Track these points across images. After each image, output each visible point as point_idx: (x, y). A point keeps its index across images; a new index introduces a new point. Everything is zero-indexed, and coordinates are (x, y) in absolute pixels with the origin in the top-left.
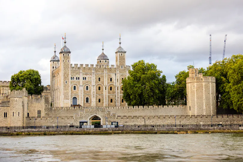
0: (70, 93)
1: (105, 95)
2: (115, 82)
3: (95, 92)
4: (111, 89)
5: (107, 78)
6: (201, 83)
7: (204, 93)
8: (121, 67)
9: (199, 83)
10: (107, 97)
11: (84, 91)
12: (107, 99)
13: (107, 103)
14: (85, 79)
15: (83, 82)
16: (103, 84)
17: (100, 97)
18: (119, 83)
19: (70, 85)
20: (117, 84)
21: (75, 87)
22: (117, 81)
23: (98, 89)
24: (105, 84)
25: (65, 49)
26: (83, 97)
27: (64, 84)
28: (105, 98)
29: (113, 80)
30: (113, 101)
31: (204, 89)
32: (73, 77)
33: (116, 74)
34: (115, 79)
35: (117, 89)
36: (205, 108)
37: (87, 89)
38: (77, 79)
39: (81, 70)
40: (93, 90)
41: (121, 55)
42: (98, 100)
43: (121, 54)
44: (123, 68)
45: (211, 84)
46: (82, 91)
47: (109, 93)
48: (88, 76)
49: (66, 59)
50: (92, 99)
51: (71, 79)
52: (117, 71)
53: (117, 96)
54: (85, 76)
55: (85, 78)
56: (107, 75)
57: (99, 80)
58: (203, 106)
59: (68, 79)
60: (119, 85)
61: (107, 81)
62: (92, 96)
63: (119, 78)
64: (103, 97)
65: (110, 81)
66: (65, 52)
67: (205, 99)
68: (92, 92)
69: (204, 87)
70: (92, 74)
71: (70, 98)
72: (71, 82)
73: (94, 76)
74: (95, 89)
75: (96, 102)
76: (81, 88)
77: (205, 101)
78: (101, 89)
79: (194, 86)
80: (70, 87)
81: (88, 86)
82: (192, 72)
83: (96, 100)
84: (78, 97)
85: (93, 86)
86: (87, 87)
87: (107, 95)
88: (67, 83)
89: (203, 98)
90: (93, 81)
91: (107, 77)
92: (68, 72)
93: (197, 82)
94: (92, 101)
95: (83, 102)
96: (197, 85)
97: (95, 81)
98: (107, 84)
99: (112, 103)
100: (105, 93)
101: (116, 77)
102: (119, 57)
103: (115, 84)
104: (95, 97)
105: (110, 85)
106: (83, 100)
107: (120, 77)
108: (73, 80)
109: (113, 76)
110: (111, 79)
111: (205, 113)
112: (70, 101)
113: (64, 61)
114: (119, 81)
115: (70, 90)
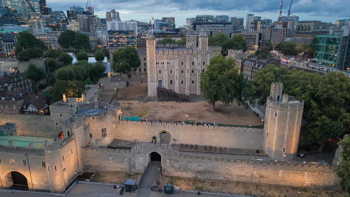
0: (156, 77)
1: (187, 78)
2: (196, 65)
3: (178, 75)
4: (193, 71)
5: (189, 63)
6: (286, 111)
7: (287, 124)
8: (203, 51)
9: (283, 111)
10: (189, 79)
11: (169, 75)
12: (189, 81)
13: (189, 85)
14: (169, 64)
15: (167, 67)
16: (186, 68)
17: (183, 79)
18: (200, 66)
19: (155, 70)
20: (198, 67)
21: (160, 71)
22: (198, 65)
23: (181, 72)
24: (187, 67)
25: (150, 35)
26: (167, 80)
27: (150, 69)
28: (187, 80)
29: (195, 63)
30: (194, 83)
31: (288, 119)
32: (159, 63)
33: (197, 58)
34: (196, 63)
35: (198, 72)
36: (286, 140)
37: (171, 72)
38: (162, 64)
39: (165, 56)
40: (176, 73)
41: (203, 40)
42: (181, 82)
43: (203, 38)
44: (205, 52)
45: (298, 112)
46: (166, 75)
47: (191, 75)
48: (172, 61)
49: (152, 46)
50: (176, 81)
51: (157, 64)
52: (199, 55)
53: (198, 78)
54: (169, 61)
55: (169, 62)
56: (189, 59)
57: (182, 64)
58: (284, 138)
59: (154, 65)
60: (200, 69)
61: (189, 65)
62: (176, 79)
63: (200, 61)
64: (185, 79)
65: (192, 64)
66: (150, 39)
67: (288, 130)
68: (175, 75)
69: (288, 116)
70: (176, 58)
71: (156, 81)
72: (156, 67)
73: (178, 60)
74: (178, 73)
75: (179, 84)
76: (166, 72)
77: (287, 133)
78: (183, 72)
79: (276, 113)
80: (156, 72)
81: (172, 69)
82: (275, 89)
83: (179, 82)
84: (163, 80)
85: (177, 70)
86: (171, 71)
87: (189, 78)
88: (153, 68)
89: (286, 129)
90: (176, 65)
91: (189, 61)
92: (154, 58)
93: (281, 110)
94: (176, 83)
95: (167, 84)
96: (280, 113)
97: (178, 65)
98: (189, 67)
99: (193, 84)
100: (187, 75)
101: (198, 61)
102: (202, 42)
103: (196, 67)
104: (178, 80)
105: (192, 68)
106: (167, 82)
107: (202, 61)
108: (158, 65)
109: (195, 60)
110: (193, 63)
111: (286, 145)
112: (156, 84)
113: (150, 48)
114: (200, 65)
115: (156, 74)
